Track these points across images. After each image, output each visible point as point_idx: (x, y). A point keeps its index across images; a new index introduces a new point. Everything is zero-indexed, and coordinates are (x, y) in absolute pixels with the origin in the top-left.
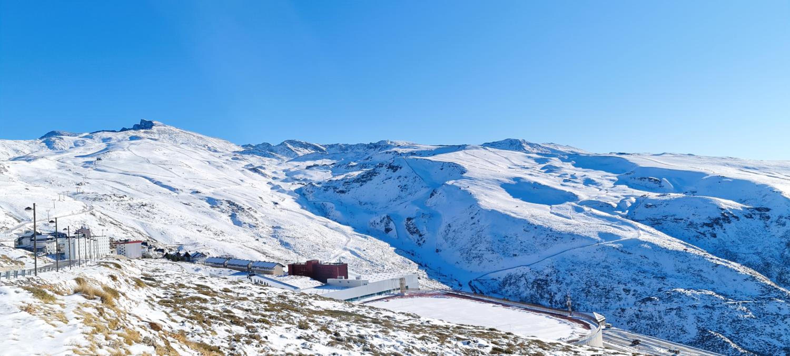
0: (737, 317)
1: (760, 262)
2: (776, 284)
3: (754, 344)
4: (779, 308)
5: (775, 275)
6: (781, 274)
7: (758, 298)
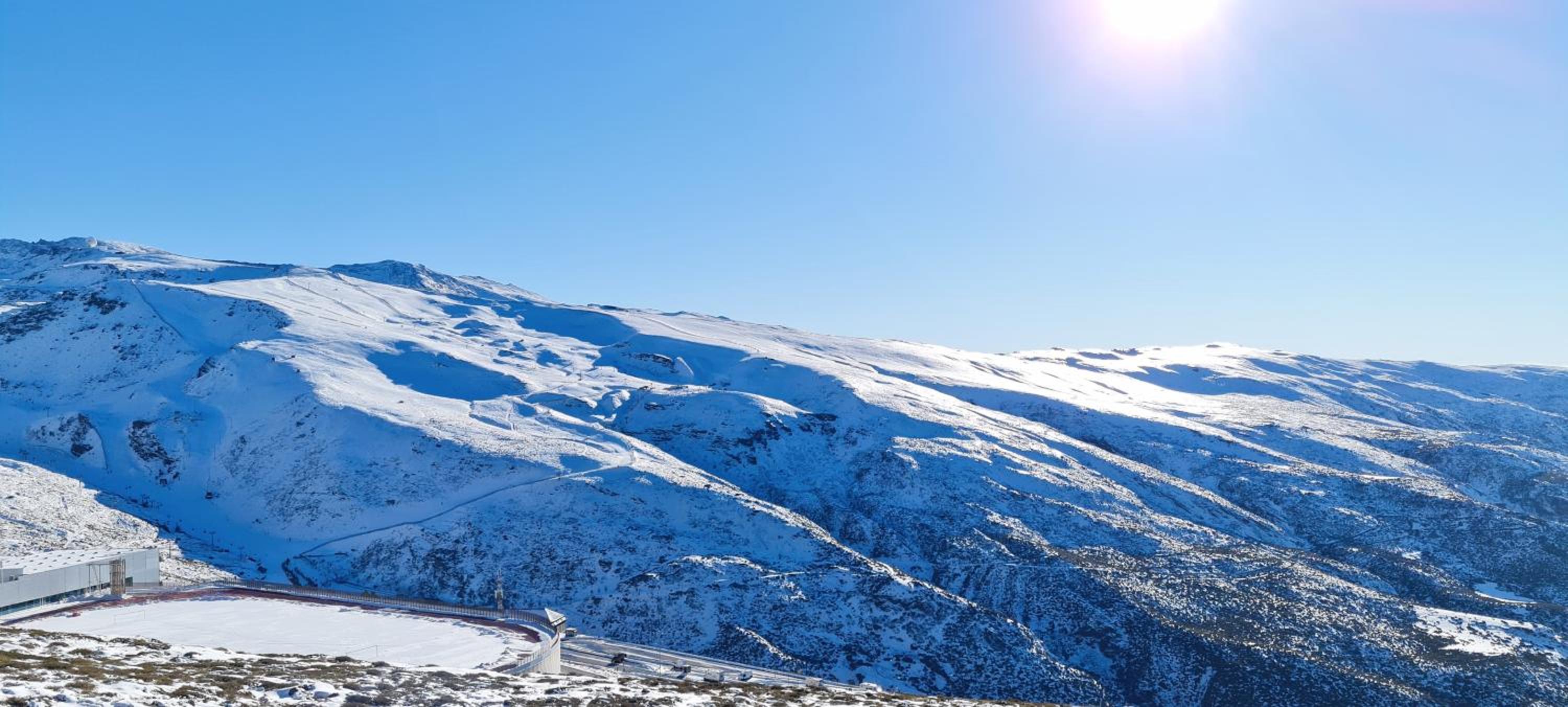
0: (780, 600)
1: (818, 506)
2: (838, 542)
3: (802, 643)
4: (841, 581)
5: (838, 526)
6: (846, 524)
7: (813, 567)
